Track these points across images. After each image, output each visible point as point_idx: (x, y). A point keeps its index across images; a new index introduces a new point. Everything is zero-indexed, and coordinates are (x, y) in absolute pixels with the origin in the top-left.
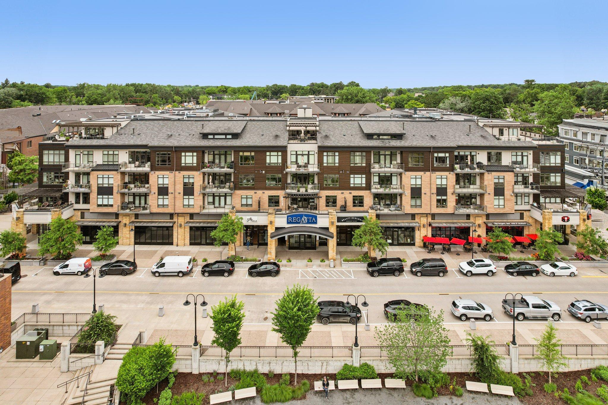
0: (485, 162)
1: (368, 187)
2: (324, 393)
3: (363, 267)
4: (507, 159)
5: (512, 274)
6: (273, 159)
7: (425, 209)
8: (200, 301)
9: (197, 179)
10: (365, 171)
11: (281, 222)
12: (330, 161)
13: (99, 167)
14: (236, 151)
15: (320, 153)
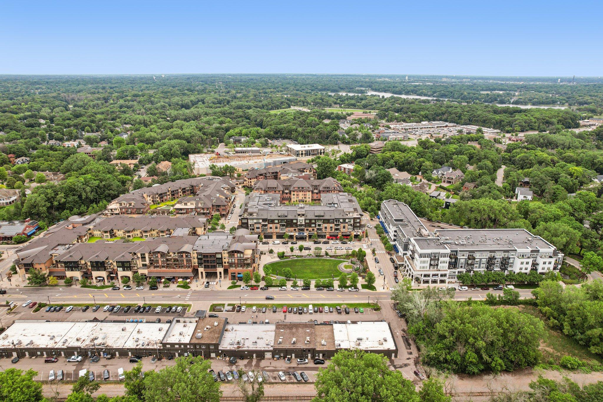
0: (342, 221)
1: (315, 227)
2: (305, 257)
3: (313, 242)
4: (347, 221)
6: (295, 221)
7: (328, 231)
9: (278, 226)
10: (315, 223)
11: (297, 234)
12: (307, 221)
13: (255, 223)
14: (287, 220)
15: (305, 220)
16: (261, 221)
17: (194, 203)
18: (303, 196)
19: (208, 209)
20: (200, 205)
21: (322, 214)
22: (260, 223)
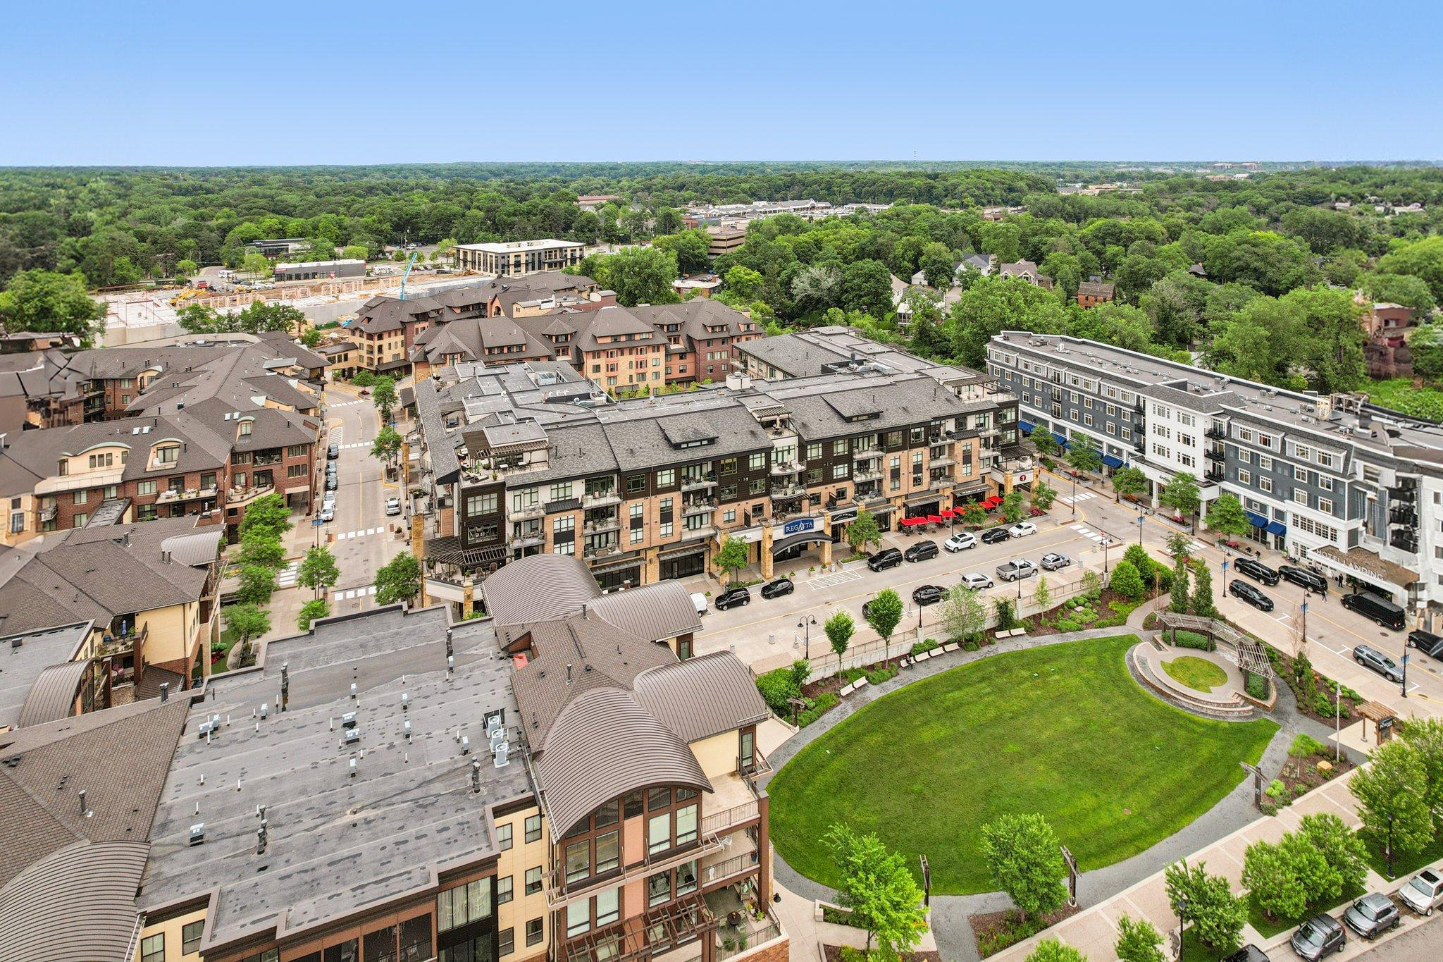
0: (953, 430)
1: (850, 477)
2: (910, 667)
3: (862, 564)
4: (971, 423)
5: (989, 542)
6: (757, 462)
7: (903, 491)
8: (811, 619)
9: (676, 499)
10: (847, 459)
11: (779, 533)
12: (815, 453)
13: (552, 508)
14: (716, 461)
15: (803, 447)
16: (578, 489)
17: (117, 455)
18: (633, 372)
19: (207, 476)
20: (154, 462)
21: (870, 408)
22: (575, 505)
